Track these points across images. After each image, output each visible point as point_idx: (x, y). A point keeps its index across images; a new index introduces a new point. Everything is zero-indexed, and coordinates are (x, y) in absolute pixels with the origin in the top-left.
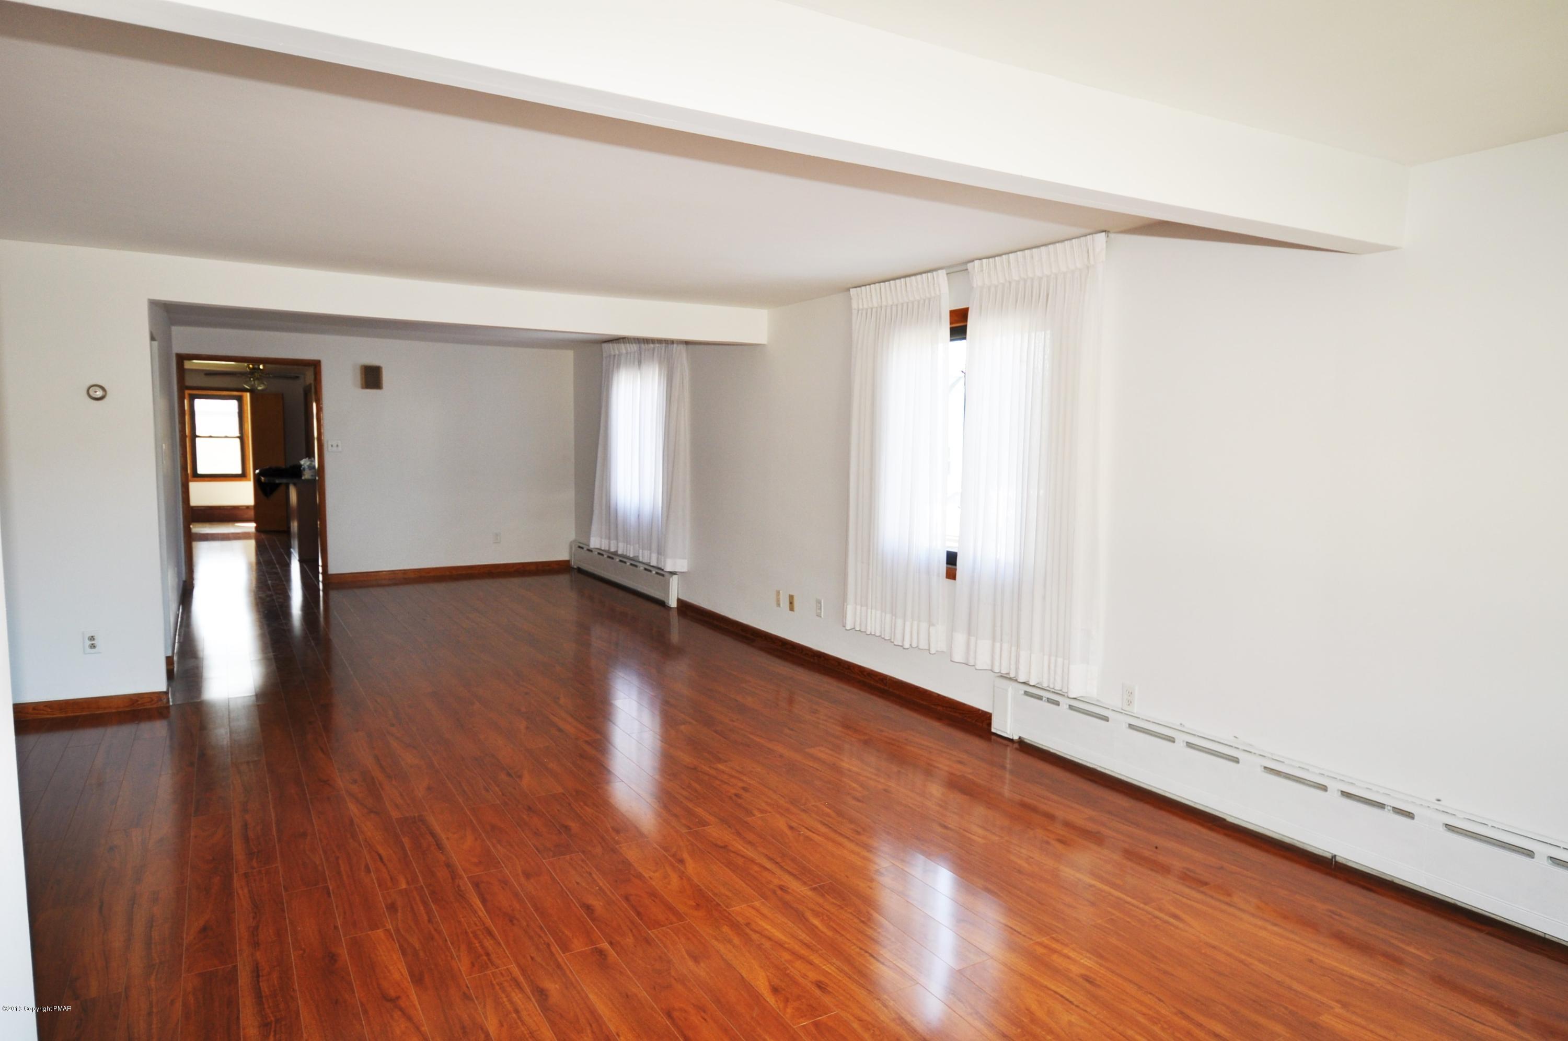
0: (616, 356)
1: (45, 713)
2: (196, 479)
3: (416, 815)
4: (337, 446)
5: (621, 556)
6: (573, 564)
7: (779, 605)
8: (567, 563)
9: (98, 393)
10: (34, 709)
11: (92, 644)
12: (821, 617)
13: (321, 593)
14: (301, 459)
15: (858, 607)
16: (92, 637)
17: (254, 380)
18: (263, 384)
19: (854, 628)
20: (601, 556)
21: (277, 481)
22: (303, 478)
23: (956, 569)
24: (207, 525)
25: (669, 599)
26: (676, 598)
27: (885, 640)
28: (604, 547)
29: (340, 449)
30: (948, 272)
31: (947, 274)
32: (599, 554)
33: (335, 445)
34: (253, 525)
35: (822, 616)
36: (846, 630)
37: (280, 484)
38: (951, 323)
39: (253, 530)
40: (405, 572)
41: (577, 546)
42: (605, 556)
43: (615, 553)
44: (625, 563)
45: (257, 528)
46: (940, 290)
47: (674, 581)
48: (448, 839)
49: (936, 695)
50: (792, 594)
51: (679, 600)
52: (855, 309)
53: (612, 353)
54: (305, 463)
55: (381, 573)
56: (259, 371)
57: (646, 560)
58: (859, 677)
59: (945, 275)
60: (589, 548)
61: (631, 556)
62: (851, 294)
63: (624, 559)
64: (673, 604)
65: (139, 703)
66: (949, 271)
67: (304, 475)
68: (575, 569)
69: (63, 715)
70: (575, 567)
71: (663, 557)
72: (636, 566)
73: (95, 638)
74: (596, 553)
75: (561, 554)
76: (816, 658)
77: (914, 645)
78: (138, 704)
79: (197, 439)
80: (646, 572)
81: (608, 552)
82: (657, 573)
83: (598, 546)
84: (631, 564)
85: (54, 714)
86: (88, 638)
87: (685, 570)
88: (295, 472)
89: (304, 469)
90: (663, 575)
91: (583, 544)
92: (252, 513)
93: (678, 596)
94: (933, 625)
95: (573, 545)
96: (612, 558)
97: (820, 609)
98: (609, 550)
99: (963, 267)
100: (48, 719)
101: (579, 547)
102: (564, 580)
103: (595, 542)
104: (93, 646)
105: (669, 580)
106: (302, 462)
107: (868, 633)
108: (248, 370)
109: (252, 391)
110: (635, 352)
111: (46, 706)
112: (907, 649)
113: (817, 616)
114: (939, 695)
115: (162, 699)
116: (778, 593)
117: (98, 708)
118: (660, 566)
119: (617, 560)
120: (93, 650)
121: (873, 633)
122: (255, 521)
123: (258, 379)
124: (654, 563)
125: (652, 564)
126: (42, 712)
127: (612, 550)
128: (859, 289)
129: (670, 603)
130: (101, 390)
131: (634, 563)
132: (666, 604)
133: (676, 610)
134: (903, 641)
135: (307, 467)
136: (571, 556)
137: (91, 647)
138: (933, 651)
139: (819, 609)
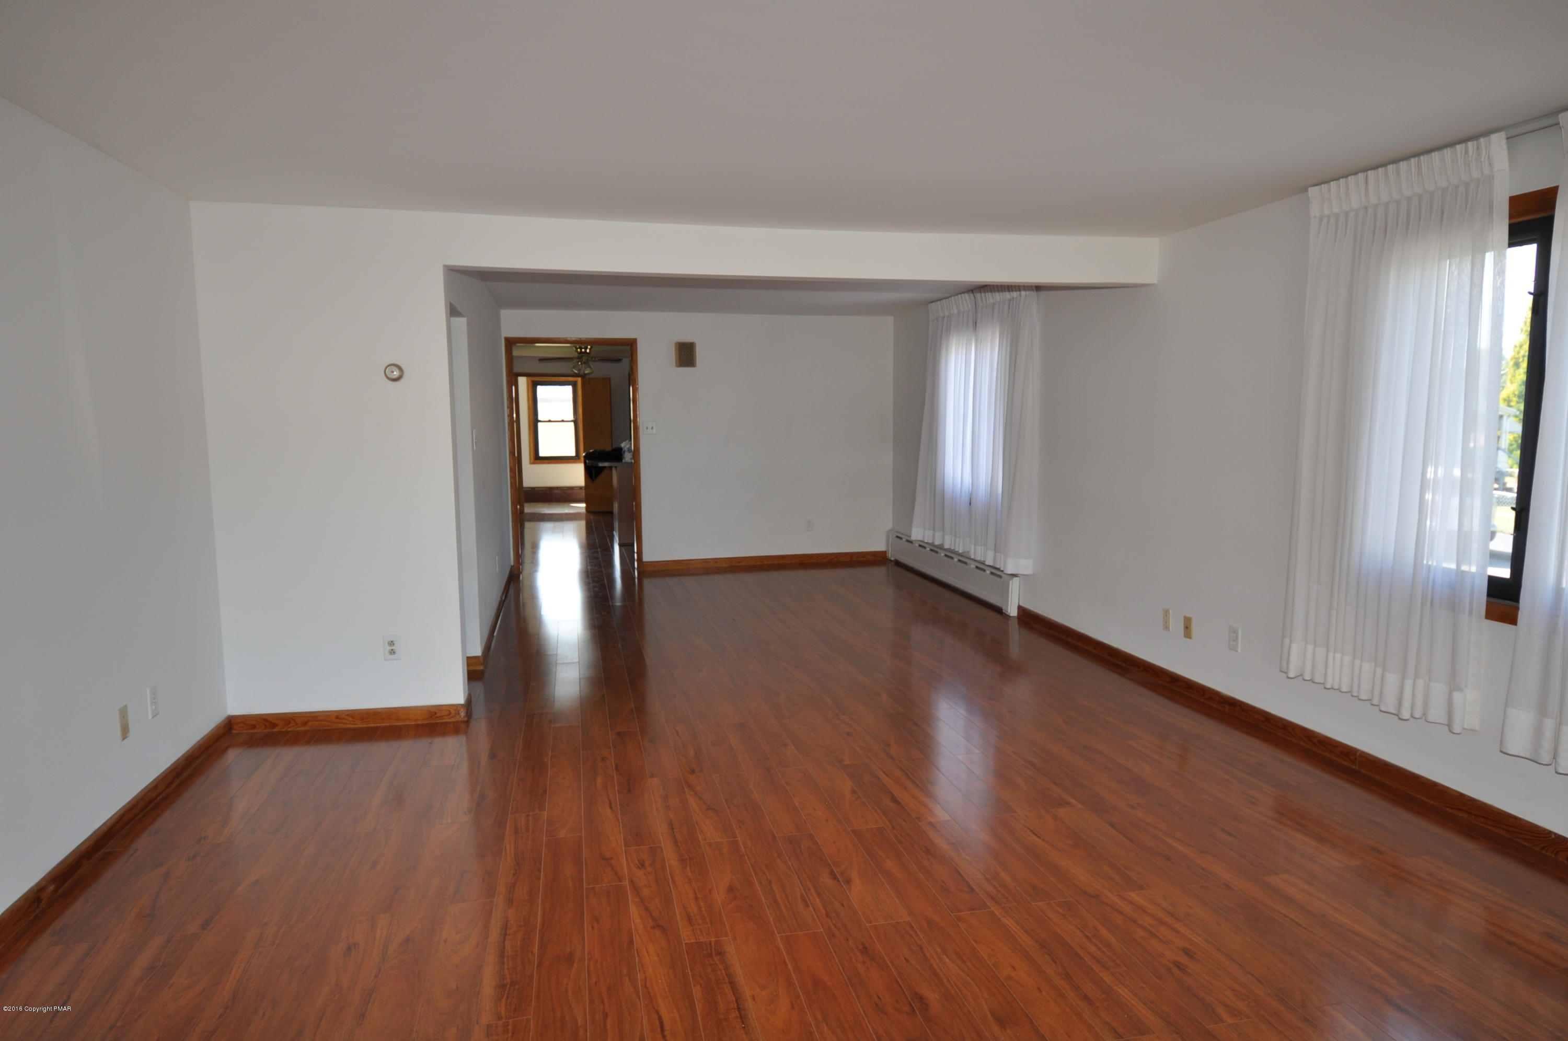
0: (946, 318)
1: (347, 722)
2: (538, 461)
3: (713, 940)
4: (652, 428)
5: (949, 550)
6: (890, 556)
7: (1166, 628)
8: (883, 554)
9: (395, 373)
10: (337, 717)
11: (392, 650)
12: (1237, 651)
13: (636, 580)
14: (622, 442)
15: (1310, 648)
16: (392, 642)
17: (581, 364)
18: (590, 367)
19: (1302, 675)
20: (922, 549)
21: (601, 465)
22: (623, 461)
23: (1517, 609)
24: (546, 505)
25: (1007, 607)
26: (1017, 605)
27: (1360, 699)
28: (928, 539)
29: (654, 431)
30: (1509, 135)
31: (1507, 139)
32: (920, 546)
33: (650, 427)
34: (584, 505)
35: (1239, 650)
36: (1288, 678)
37: (604, 468)
38: (1511, 217)
39: (584, 511)
40: (716, 560)
41: (895, 536)
42: (928, 549)
43: (941, 547)
44: (952, 558)
45: (587, 508)
46: (1490, 165)
47: (1015, 584)
48: (754, 998)
49: (1457, 794)
50: (1188, 615)
51: (1020, 608)
52: (1315, 217)
53: (941, 315)
54: (625, 446)
55: (693, 561)
56: (587, 355)
57: (979, 557)
58: (1302, 743)
59: (1504, 142)
60: (909, 539)
61: (960, 552)
62: (1310, 195)
63: (950, 554)
64: (1013, 612)
65: (437, 715)
66: (1513, 132)
67: (625, 458)
68: (892, 561)
69: (365, 726)
70: (892, 559)
71: (1003, 557)
72: (966, 563)
73: (394, 643)
74: (917, 545)
75: (877, 544)
76: (1226, 706)
77: (1418, 714)
78: (437, 717)
79: (539, 424)
80: (977, 570)
81: (932, 544)
82: (992, 573)
83: (920, 538)
84: (959, 561)
85: (356, 724)
86: (388, 643)
87: (1026, 572)
88: (616, 455)
89: (624, 452)
90: (1000, 577)
91: (902, 534)
92: (582, 494)
93: (1019, 603)
94: (1460, 689)
95: (891, 535)
96: (937, 552)
97: (1236, 640)
98: (933, 543)
99: (1551, 121)
100: (350, 729)
101: (898, 537)
102: (879, 572)
103: (918, 533)
104: (392, 652)
105: (1009, 582)
106: (623, 445)
107: (1328, 686)
108: (577, 354)
109: (583, 376)
110: (969, 311)
111: (348, 715)
112: (1407, 720)
113: (1230, 649)
114: (1461, 795)
115: (460, 712)
116: (1166, 613)
117: (398, 720)
118: (998, 566)
119: (943, 554)
120: (393, 656)
121: (1336, 687)
122: (586, 502)
123: (585, 363)
124: (989, 562)
125: (987, 563)
126: (344, 721)
127: (937, 543)
128: (1324, 186)
129: (1009, 611)
130: (397, 370)
131: (964, 559)
132: (1004, 611)
133: (1016, 620)
134: (1400, 705)
135: (626, 450)
136: (888, 546)
137: (391, 653)
138: (1457, 729)
139: (1234, 641)
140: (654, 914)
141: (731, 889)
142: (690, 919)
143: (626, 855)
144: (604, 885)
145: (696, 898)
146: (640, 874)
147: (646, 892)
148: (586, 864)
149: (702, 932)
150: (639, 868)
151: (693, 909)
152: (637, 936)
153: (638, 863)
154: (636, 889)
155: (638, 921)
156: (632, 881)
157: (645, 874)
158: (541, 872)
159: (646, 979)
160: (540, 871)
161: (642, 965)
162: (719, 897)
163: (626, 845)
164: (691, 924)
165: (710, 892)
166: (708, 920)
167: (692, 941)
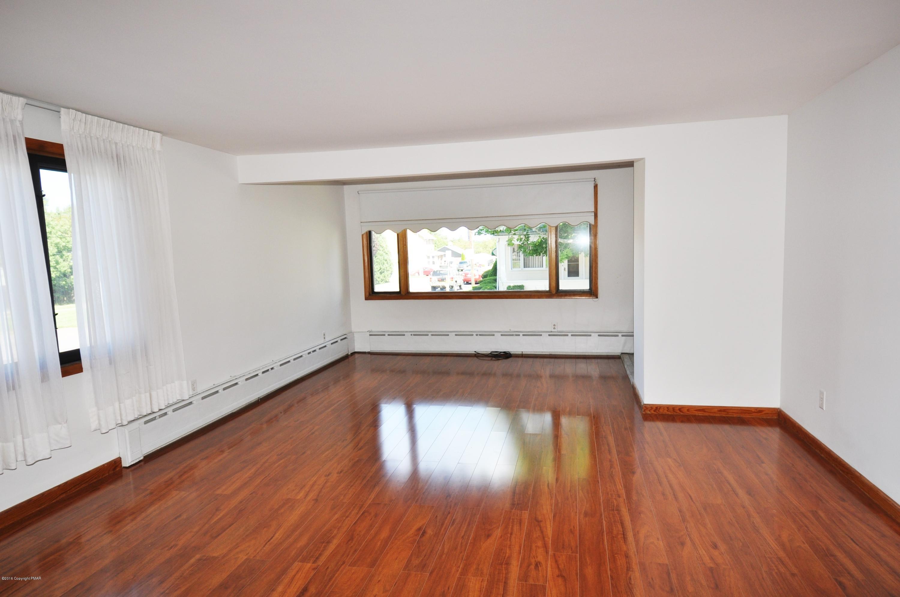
140: (539, 528)
141: (488, 536)
142: (520, 522)
143: (547, 577)
144: (565, 553)
145: (511, 534)
146: (540, 558)
147: (540, 543)
148: (577, 575)
149: (517, 515)
150: (540, 563)
151: (516, 528)
152: (550, 518)
153: (539, 567)
154: (545, 546)
155: (548, 526)
156: (547, 553)
157: (537, 557)
158: (610, 576)
159: (551, 500)
160: (612, 577)
161: (551, 505)
162: (498, 533)
163: (544, 587)
164: (521, 520)
165: (501, 537)
166: (511, 520)
167: (524, 512)
